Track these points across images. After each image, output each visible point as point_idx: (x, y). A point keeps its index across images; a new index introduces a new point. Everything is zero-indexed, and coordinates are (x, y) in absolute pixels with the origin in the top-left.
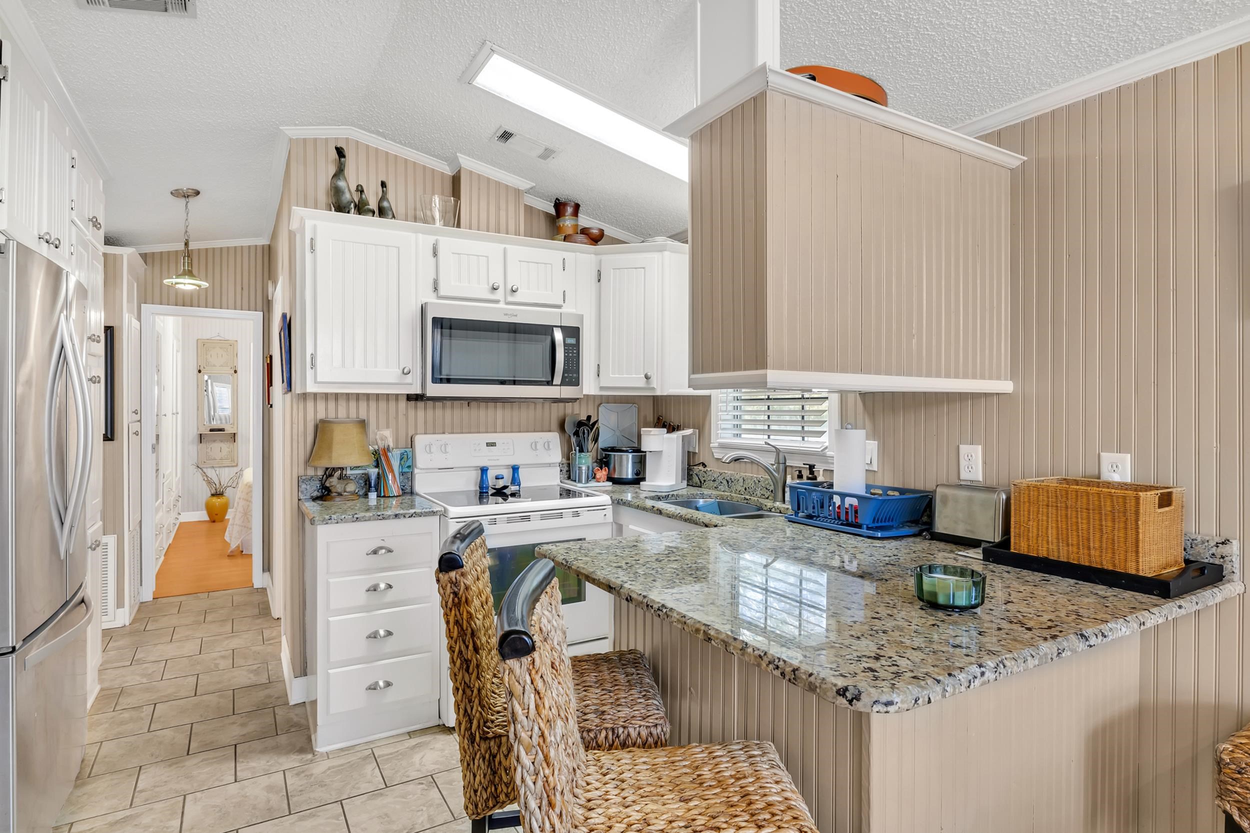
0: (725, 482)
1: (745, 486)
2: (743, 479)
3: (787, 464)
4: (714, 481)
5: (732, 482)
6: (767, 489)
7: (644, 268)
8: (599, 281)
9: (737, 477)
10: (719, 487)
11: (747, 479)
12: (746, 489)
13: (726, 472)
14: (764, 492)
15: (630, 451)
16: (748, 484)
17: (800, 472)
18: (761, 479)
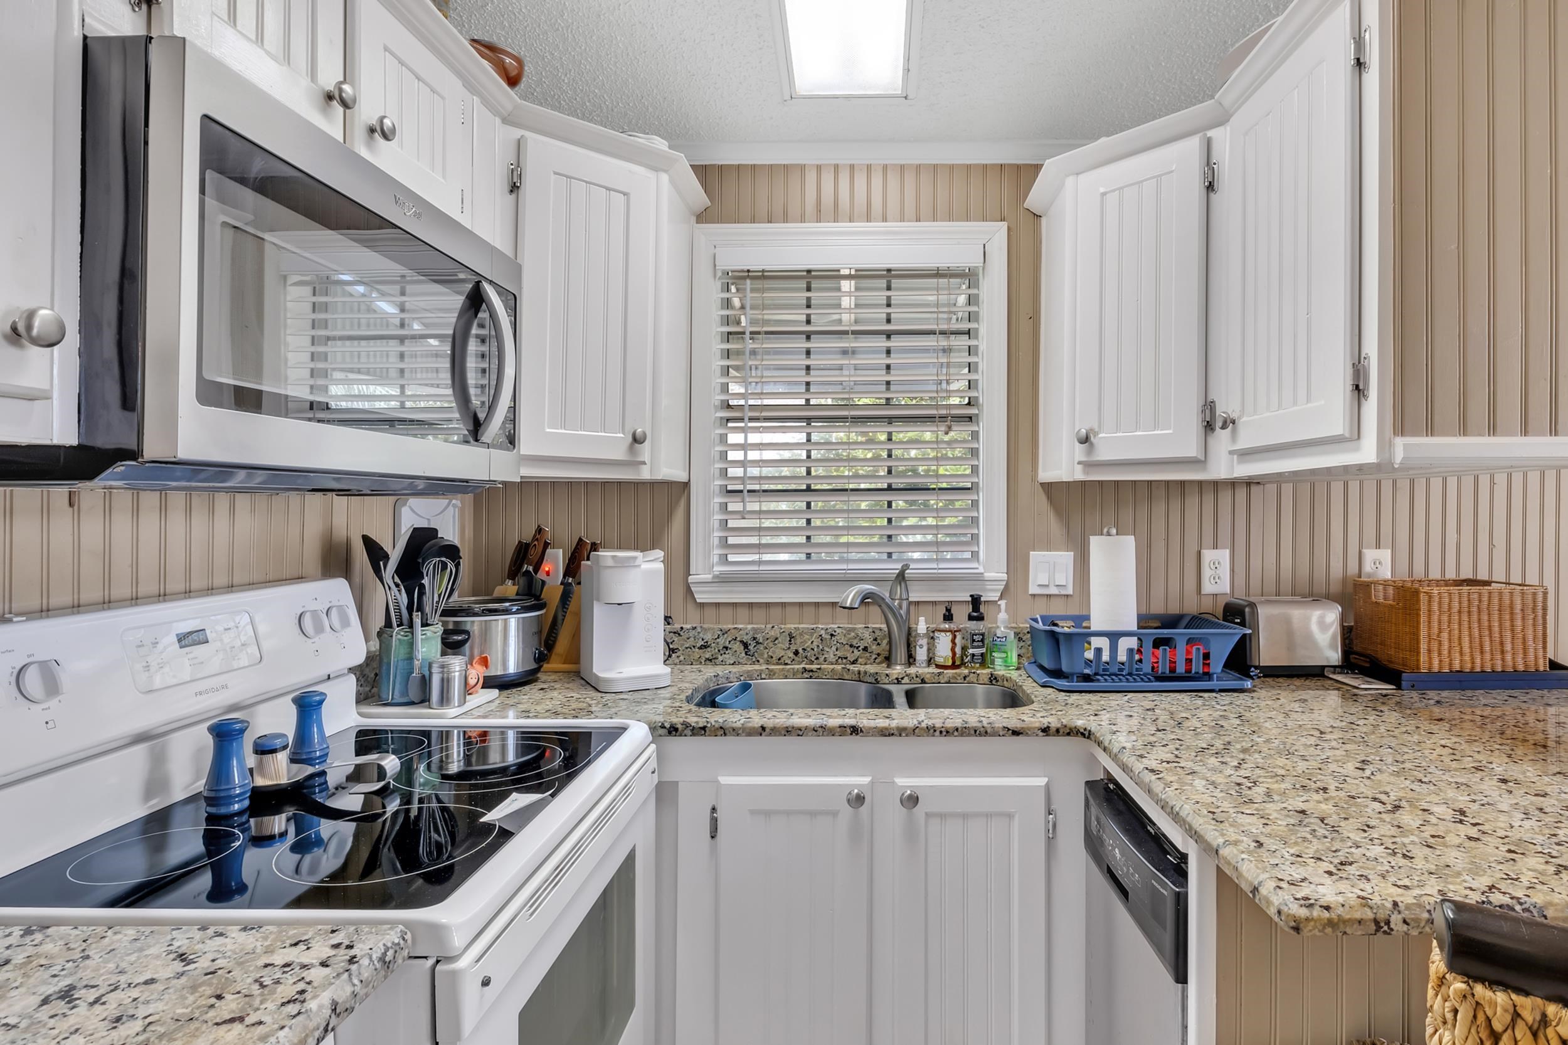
0: (738, 647)
1: (794, 648)
2: (790, 635)
3: (910, 600)
4: (704, 647)
5: (758, 643)
6: (851, 646)
7: (625, 194)
8: (514, 188)
9: (772, 633)
10: (720, 658)
11: (801, 634)
12: (796, 653)
13: (740, 626)
14: (846, 652)
15: (515, 609)
16: (805, 642)
17: (948, 610)
18: (838, 631)
